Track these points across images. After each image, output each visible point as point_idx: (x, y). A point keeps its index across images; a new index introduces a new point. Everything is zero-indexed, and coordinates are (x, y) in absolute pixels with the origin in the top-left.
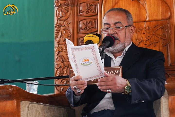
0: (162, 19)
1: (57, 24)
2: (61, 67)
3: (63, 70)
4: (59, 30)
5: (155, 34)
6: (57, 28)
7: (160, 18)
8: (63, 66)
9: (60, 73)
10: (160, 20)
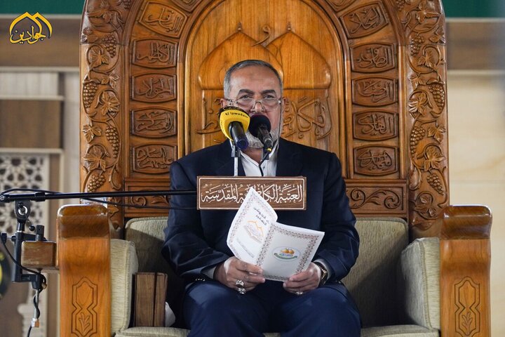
0: (316, 88)
1: (89, 78)
2: (99, 168)
3: (105, 174)
4: (94, 91)
5: (301, 114)
6: (90, 86)
7: (313, 85)
8: (105, 166)
9: (97, 180)
10: (311, 89)
